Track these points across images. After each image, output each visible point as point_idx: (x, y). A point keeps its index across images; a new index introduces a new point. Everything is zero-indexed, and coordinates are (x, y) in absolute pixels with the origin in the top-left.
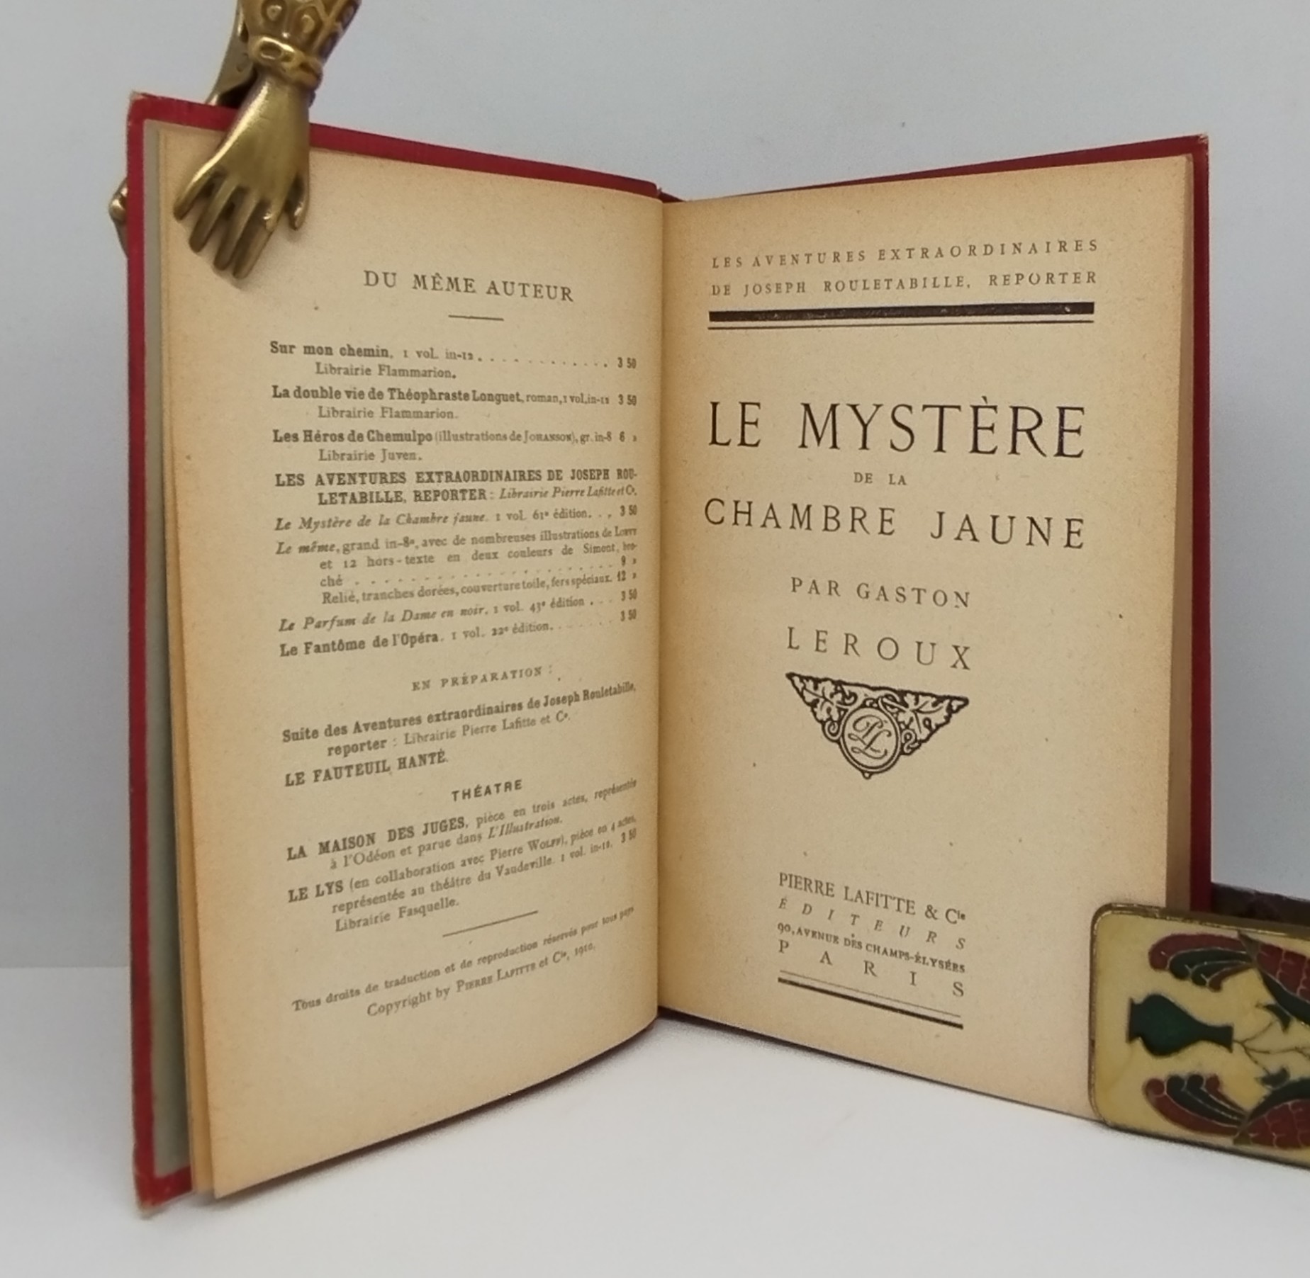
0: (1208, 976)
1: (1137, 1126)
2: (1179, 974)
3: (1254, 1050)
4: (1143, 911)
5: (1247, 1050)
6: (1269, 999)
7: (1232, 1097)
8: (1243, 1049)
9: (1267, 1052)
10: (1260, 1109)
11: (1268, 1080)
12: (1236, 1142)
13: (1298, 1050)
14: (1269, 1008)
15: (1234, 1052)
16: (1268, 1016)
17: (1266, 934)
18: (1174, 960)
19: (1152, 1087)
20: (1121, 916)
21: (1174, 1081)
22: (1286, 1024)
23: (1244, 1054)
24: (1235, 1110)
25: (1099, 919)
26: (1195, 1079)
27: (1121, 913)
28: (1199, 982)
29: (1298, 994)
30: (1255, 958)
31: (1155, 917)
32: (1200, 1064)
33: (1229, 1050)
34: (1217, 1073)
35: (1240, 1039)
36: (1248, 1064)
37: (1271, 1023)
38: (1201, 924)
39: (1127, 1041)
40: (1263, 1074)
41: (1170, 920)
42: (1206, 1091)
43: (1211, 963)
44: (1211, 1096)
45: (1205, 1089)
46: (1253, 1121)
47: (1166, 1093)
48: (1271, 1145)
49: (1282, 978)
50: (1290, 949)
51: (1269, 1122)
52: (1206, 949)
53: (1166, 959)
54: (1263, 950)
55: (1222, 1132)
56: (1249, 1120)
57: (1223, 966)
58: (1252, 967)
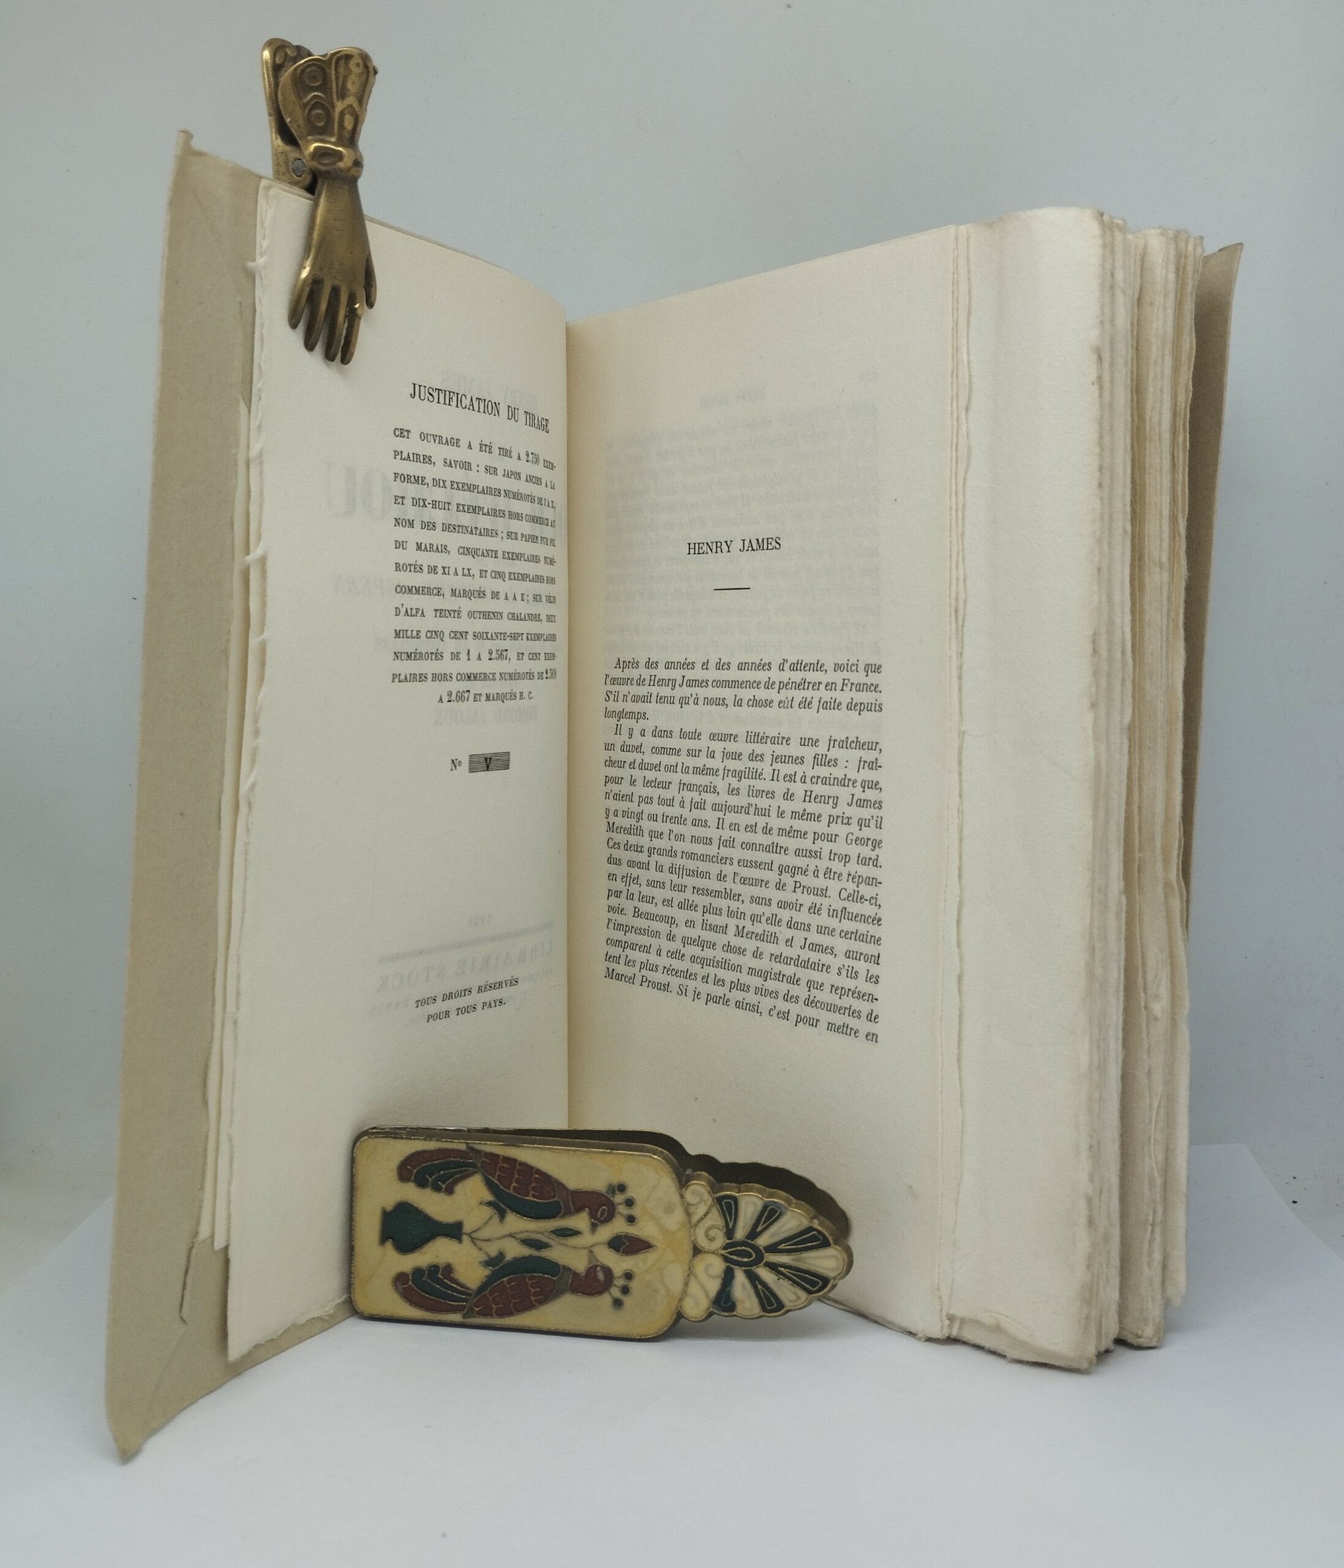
0: (444, 1184)
2: (422, 1184)
3: (479, 1240)
4: (395, 1133)
5: (473, 1240)
6: (488, 1197)
7: (462, 1279)
8: (470, 1239)
9: (488, 1240)
10: (483, 1287)
11: (488, 1263)
12: (464, 1317)
13: (510, 1236)
14: (489, 1204)
15: (463, 1242)
16: (488, 1211)
17: (487, 1144)
18: (417, 1172)
19: (400, 1279)
20: (376, 1140)
21: (418, 1272)
22: (502, 1216)
23: (471, 1243)
24: (464, 1290)
25: (358, 1144)
26: (434, 1269)
27: (376, 1137)
28: (437, 1189)
29: (511, 1191)
30: (479, 1165)
31: (402, 1138)
32: (437, 1256)
33: (460, 1241)
34: (451, 1261)
35: (468, 1232)
36: (475, 1252)
37: (492, 1216)
38: (438, 1140)
39: (380, 1244)
40: (486, 1258)
41: (414, 1139)
42: (442, 1277)
43: (446, 1172)
44: (445, 1280)
45: (442, 1275)
46: (477, 1298)
47: (410, 1283)
48: (491, 1315)
49: (499, 1178)
50: (506, 1155)
51: (491, 1295)
52: (443, 1161)
53: (410, 1172)
54: (485, 1157)
55: (454, 1310)
56: (475, 1297)
57: (456, 1173)
58: (477, 1172)
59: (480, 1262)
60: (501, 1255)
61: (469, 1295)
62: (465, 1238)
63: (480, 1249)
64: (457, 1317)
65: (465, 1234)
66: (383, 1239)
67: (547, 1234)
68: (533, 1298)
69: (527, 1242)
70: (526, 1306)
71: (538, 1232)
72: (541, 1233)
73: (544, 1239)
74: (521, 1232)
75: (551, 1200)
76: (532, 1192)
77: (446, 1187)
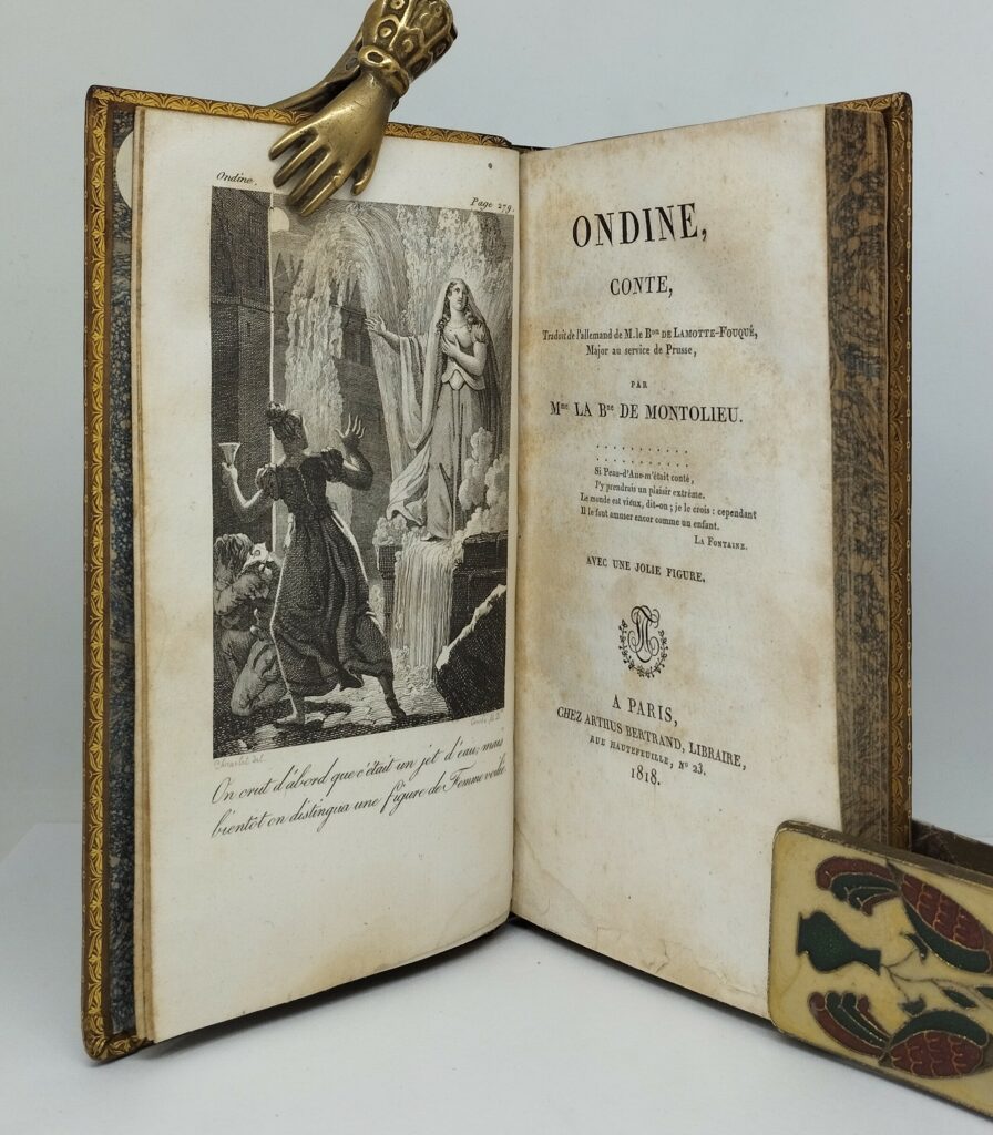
0: (862, 899)
1: (803, 1037)
2: (840, 896)
4: (813, 831)
5: (892, 975)
6: (909, 928)
7: (879, 1019)
8: (888, 973)
9: (908, 980)
10: (901, 1034)
11: (908, 1006)
12: (881, 1063)
13: (933, 981)
14: (910, 937)
15: (881, 975)
16: (909, 946)
17: (909, 866)
18: (835, 880)
19: (815, 999)
20: (795, 834)
21: (833, 996)
22: (923, 955)
23: (889, 979)
24: (880, 1032)
25: (781, 834)
26: (850, 998)
27: (795, 831)
28: (855, 905)
29: (934, 928)
30: (900, 887)
32: (854, 984)
33: (878, 974)
34: (868, 994)
35: (886, 964)
36: (893, 990)
37: (912, 953)
38: (856, 849)
39: (796, 953)
40: (905, 1001)
41: (833, 842)
42: (859, 1010)
43: (865, 887)
44: (863, 1016)
45: (858, 1008)
46: (895, 1045)
47: (826, 1007)
48: (910, 1071)
49: (921, 908)
50: (928, 883)
51: (909, 1047)
52: (862, 874)
53: (829, 879)
54: (906, 880)
55: (871, 1052)
56: (893, 1043)
57: (875, 892)
58: (897, 896)
59: (898, 1005)
60: (920, 1003)
61: (887, 1039)
62: (883, 970)
63: (899, 988)
64: (873, 1062)
65: (883, 965)
66: (800, 950)
67: (972, 990)
68: (955, 1065)
69: (949, 993)
70: (947, 1072)
71: (962, 986)
72: (967, 987)
73: (970, 996)
74: (945, 980)
75: (978, 950)
76: (956, 935)
77: (865, 905)
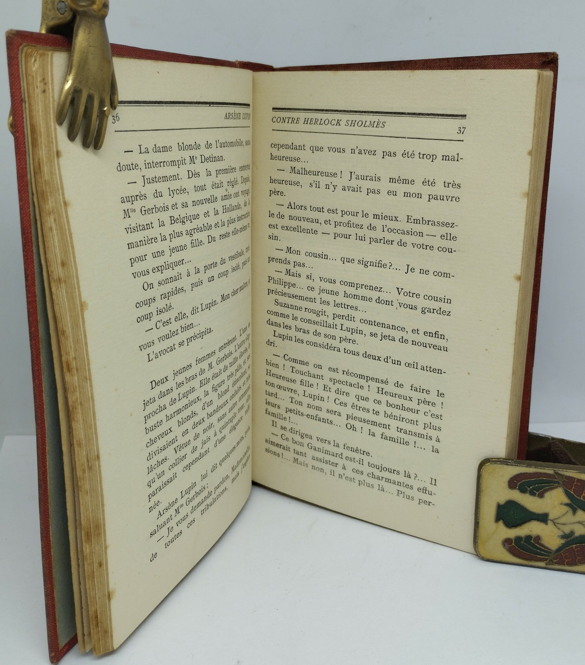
0: (537, 491)
1: (498, 560)
2: (523, 490)
3: (558, 524)
4: (506, 462)
5: (554, 524)
6: (567, 501)
7: (547, 544)
9: (564, 524)
10: (559, 549)
11: (563, 537)
12: (546, 564)
13: (579, 522)
14: (567, 505)
15: (549, 524)
16: (566, 508)
17: (568, 471)
18: (520, 484)
19: (507, 542)
21: (518, 539)
22: (574, 512)
24: (547, 551)
25: (483, 467)
26: (528, 538)
27: (495, 464)
28: (532, 494)
29: (582, 498)
30: (562, 482)
31: (512, 465)
32: (531, 531)
33: (547, 524)
34: (540, 534)
35: (551, 519)
36: (555, 530)
37: (568, 512)
38: (535, 468)
39: (495, 522)
40: (562, 534)
41: (520, 466)
42: (533, 542)
43: (539, 485)
44: (536, 544)
45: (533, 541)
46: (556, 554)
47: (513, 544)
48: (564, 565)
49: (574, 490)
50: (579, 478)
51: (564, 554)
52: (537, 479)
53: (516, 484)
54: (565, 478)
55: (541, 560)
56: (554, 554)
57: (545, 486)
58: (560, 487)
59: (558, 536)
60: (572, 533)
61: (551, 553)
62: (549, 522)
63: (559, 529)
64: (542, 564)
65: (549, 520)
66: (498, 519)
77: (539, 494)
